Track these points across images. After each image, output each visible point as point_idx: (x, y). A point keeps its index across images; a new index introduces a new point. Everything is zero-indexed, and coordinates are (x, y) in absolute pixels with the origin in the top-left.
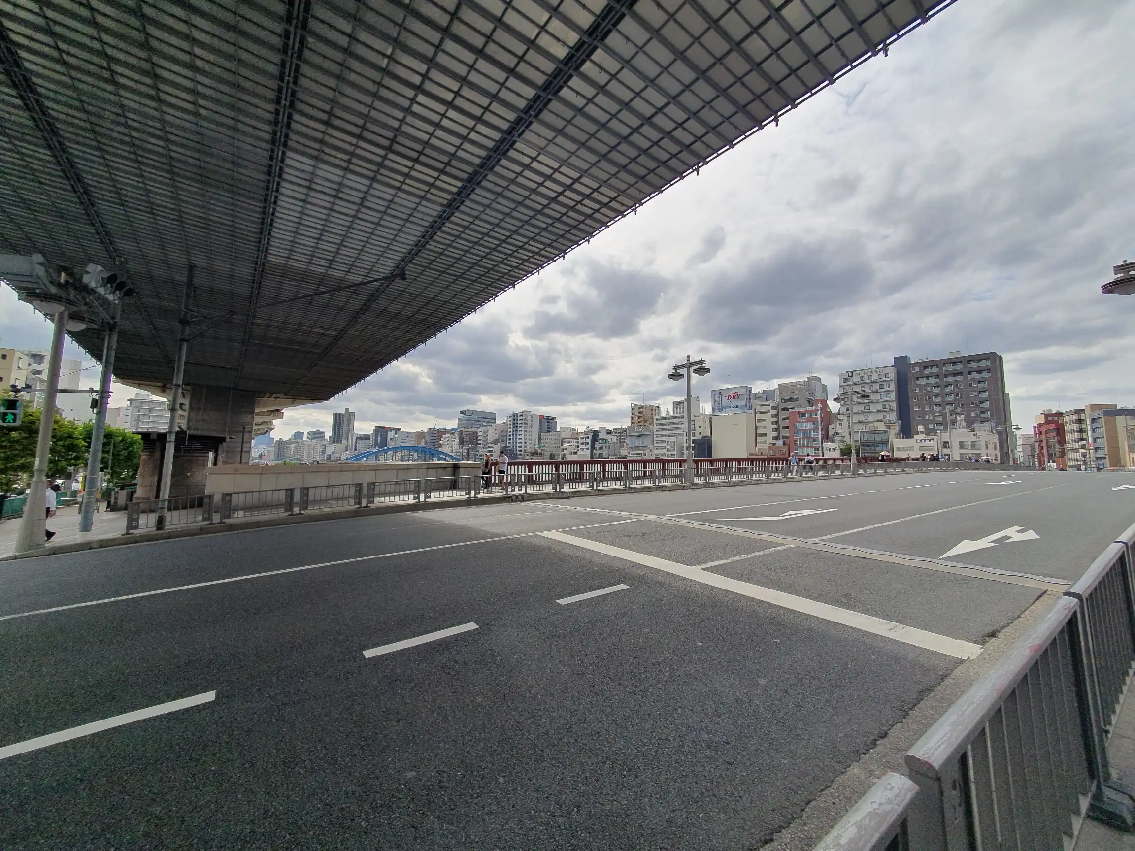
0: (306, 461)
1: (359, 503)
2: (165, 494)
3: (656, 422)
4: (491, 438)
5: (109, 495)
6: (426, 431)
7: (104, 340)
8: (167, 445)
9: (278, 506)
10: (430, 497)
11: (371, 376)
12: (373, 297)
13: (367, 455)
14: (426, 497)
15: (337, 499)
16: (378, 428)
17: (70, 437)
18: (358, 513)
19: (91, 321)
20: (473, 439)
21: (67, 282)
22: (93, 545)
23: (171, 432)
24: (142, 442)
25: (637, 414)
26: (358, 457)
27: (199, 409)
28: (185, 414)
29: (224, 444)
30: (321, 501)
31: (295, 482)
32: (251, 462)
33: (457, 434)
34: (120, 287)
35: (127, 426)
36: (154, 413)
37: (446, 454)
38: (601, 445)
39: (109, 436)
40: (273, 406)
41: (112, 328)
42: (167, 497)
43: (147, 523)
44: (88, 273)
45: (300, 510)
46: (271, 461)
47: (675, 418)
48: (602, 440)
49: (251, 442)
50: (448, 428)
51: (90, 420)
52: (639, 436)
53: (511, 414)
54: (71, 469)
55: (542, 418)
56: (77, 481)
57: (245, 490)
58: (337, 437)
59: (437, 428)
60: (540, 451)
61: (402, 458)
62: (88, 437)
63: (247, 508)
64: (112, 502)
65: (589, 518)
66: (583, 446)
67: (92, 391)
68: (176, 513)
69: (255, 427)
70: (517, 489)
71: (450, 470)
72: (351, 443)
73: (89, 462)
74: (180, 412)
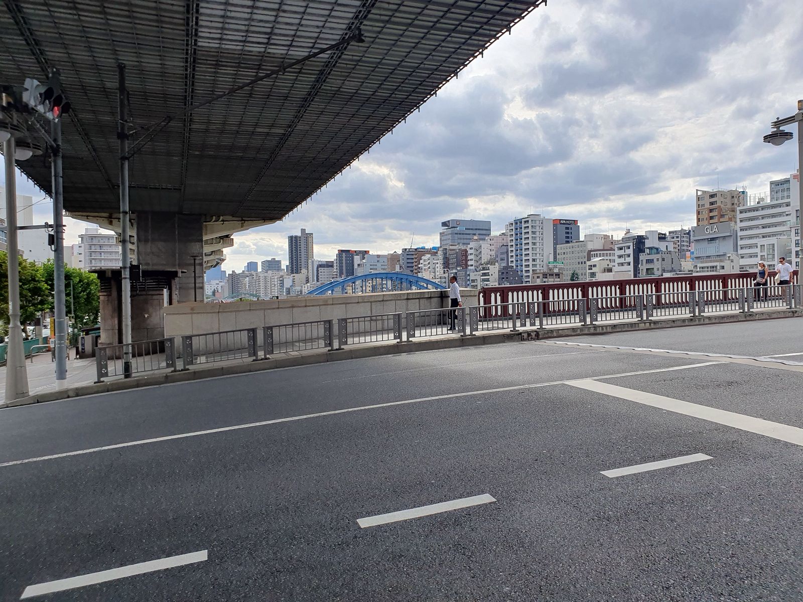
0: (262, 297)
1: (330, 344)
2: (128, 338)
3: (739, 216)
4: (485, 258)
5: (77, 341)
6: (400, 252)
7: (50, 168)
8: (123, 281)
9: (240, 349)
10: (414, 336)
11: (329, 184)
12: (322, 76)
13: (332, 286)
14: (409, 336)
15: (305, 341)
16: (341, 252)
17: (34, 280)
18: (331, 357)
19: (36, 147)
20: (463, 259)
21: (9, 103)
22: (71, 394)
23: (125, 268)
24: (98, 281)
25: (707, 206)
26: (322, 289)
27: (146, 241)
28: (134, 247)
29: (177, 279)
30: (286, 344)
31: (256, 320)
32: (206, 300)
33: (440, 253)
34: (57, 102)
35: (82, 265)
36: (105, 249)
37: (428, 282)
38: (650, 257)
39: (68, 277)
40: (221, 231)
41: (56, 151)
42: (130, 341)
43: (115, 368)
44: (27, 90)
45: (265, 355)
46: (225, 297)
47: (773, 207)
48: (650, 248)
49: (203, 277)
50: (429, 246)
51: (49, 260)
52: (713, 239)
53: (512, 221)
54: (38, 314)
55: (557, 223)
56: (45, 327)
57: (205, 333)
58: (295, 267)
59: (414, 247)
60: (556, 271)
61: (374, 289)
62: (49, 278)
63: (208, 353)
64: (80, 349)
65: (640, 361)
66: (622, 260)
67: (47, 226)
68: (140, 360)
69: (205, 259)
70: (528, 323)
71: (435, 301)
72: (312, 271)
73: (55, 305)
74: (130, 246)
